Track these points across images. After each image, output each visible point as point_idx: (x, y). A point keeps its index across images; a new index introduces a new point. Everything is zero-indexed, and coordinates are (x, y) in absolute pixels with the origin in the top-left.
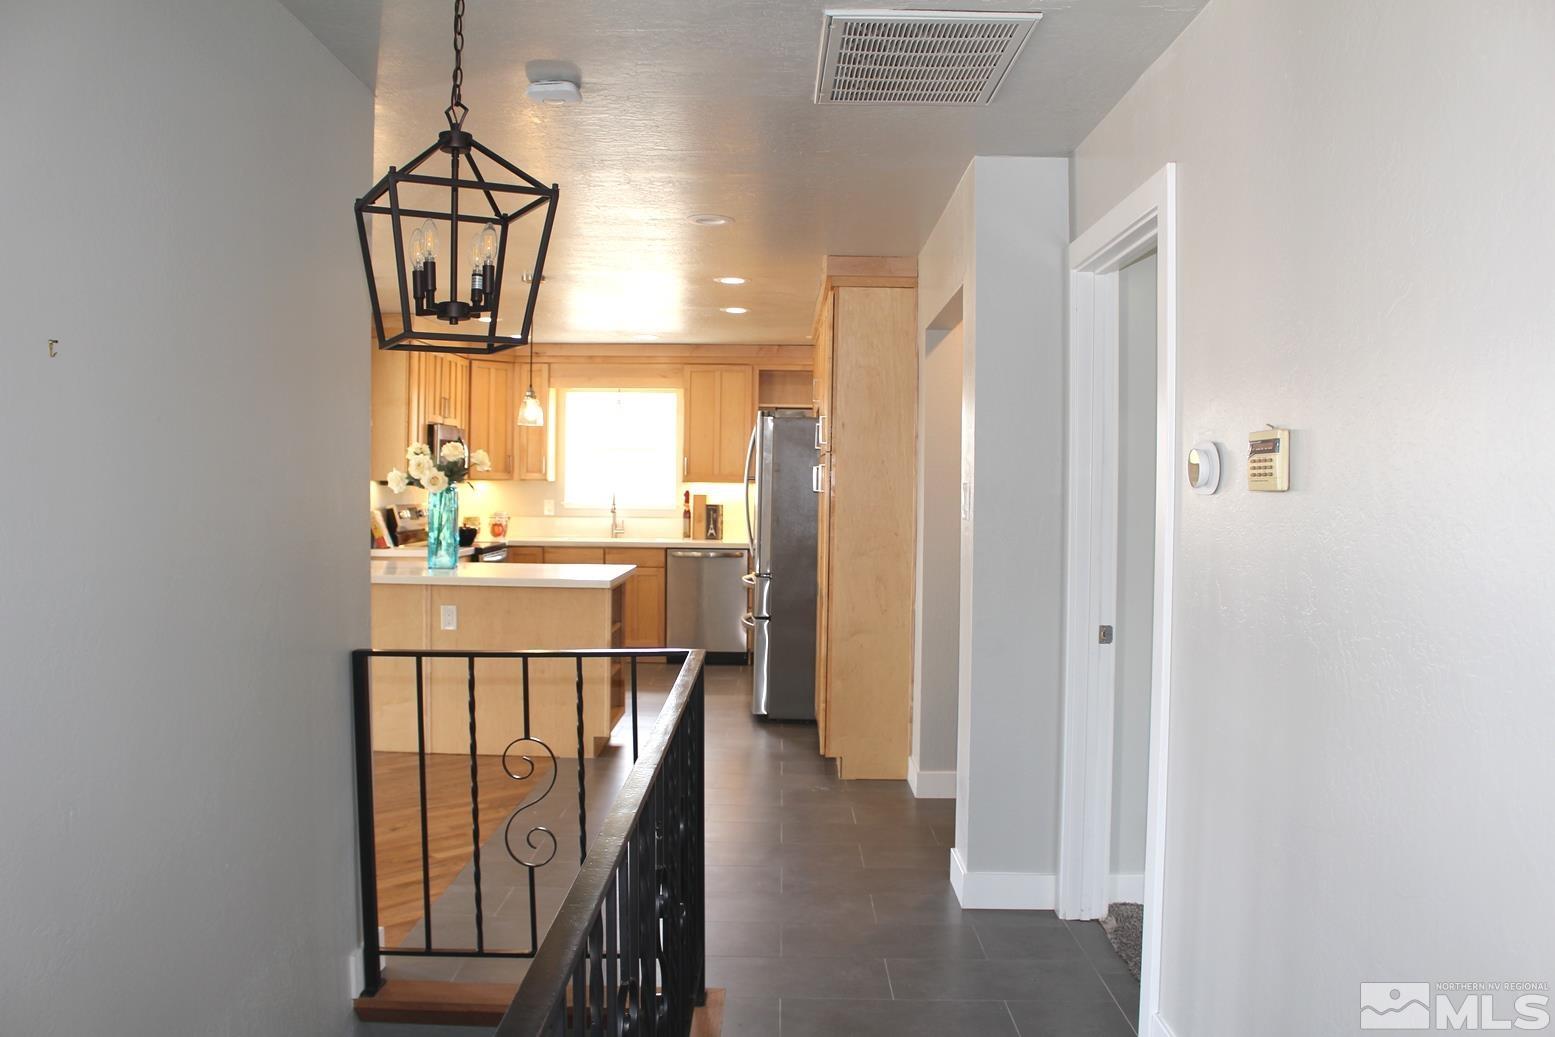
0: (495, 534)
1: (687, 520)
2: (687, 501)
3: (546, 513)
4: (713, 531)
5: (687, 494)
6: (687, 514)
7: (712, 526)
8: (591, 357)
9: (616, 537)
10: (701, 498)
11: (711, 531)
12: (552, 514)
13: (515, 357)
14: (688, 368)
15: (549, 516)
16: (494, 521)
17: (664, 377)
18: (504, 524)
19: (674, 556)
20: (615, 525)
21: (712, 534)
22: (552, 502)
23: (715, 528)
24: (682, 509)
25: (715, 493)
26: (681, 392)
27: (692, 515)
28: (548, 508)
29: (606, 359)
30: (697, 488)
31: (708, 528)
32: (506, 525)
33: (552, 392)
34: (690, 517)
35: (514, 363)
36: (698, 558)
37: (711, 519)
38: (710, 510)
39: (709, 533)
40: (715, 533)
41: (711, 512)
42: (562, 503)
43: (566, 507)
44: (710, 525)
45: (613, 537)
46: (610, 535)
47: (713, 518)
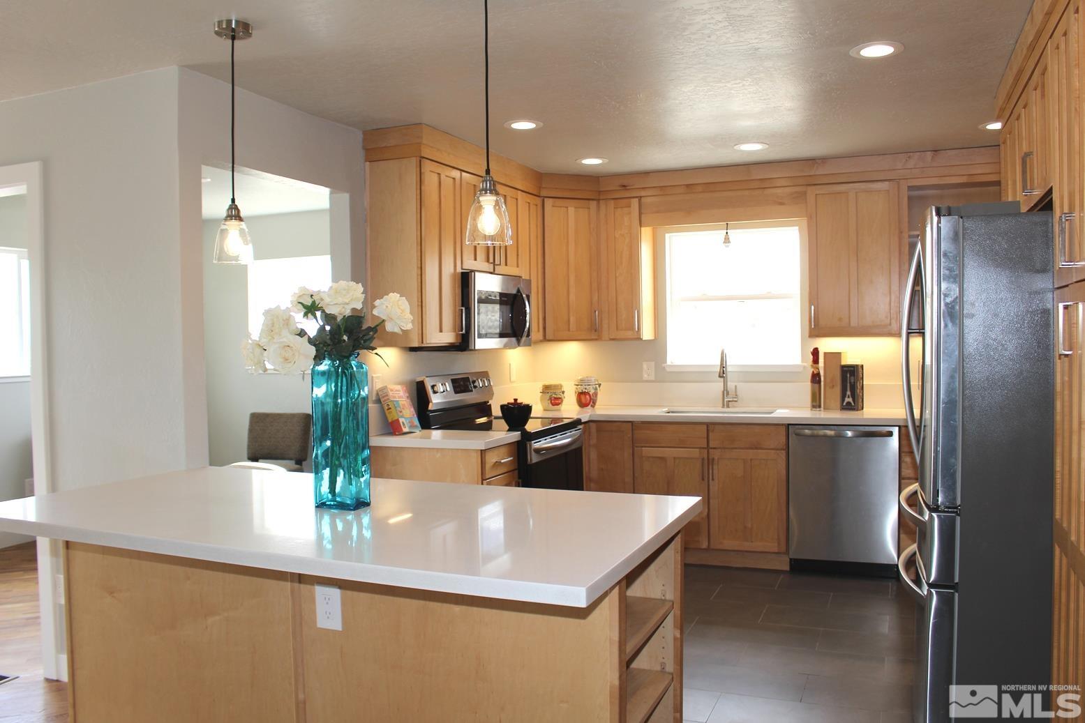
0: (582, 404)
1: (817, 385)
2: (816, 361)
3: (645, 376)
4: (850, 400)
5: (815, 353)
6: (816, 378)
7: (848, 393)
8: (688, 186)
9: (728, 407)
10: (834, 357)
11: (847, 400)
12: (652, 378)
13: (600, 192)
14: (812, 192)
15: (647, 381)
16: (580, 389)
17: (781, 204)
18: (592, 392)
19: (797, 435)
20: (726, 392)
21: (849, 403)
22: (653, 364)
23: (853, 396)
24: (810, 371)
25: (852, 350)
26: (804, 221)
27: (822, 379)
28: (648, 370)
29: (709, 187)
30: (827, 345)
31: (843, 396)
32: (596, 394)
33: (646, 233)
34: (819, 382)
35: (598, 200)
36: (830, 437)
37: (848, 384)
38: (846, 372)
39: (845, 404)
40: (853, 404)
41: (848, 375)
42: (663, 365)
43: (668, 370)
44: (846, 390)
45: (723, 406)
46: (720, 404)
47: (850, 383)
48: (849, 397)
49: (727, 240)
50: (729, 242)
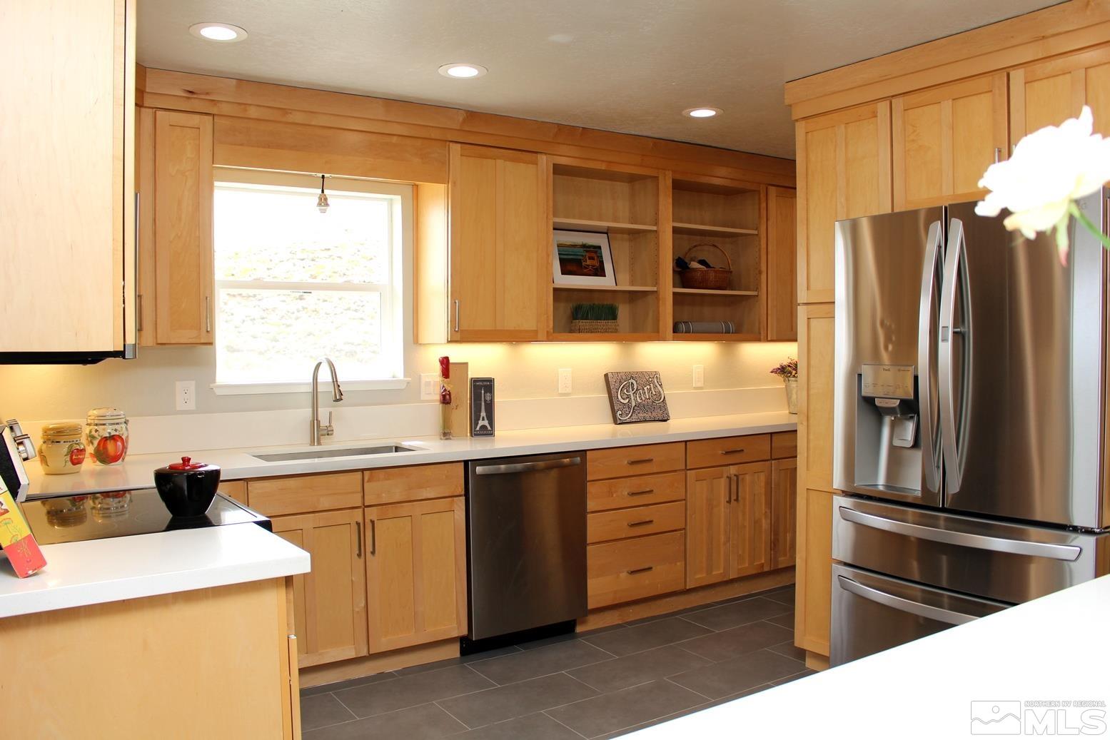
1: (447, 407)
2: (446, 374)
3: (180, 405)
4: (486, 423)
5: (446, 363)
6: (446, 399)
7: (483, 414)
9: (319, 443)
11: (481, 423)
12: (192, 406)
15: (183, 412)
20: (316, 422)
21: (484, 427)
22: (193, 384)
23: (490, 417)
28: (184, 395)
31: (476, 419)
34: (451, 402)
37: (483, 404)
38: (480, 387)
39: (478, 428)
40: (489, 428)
41: (483, 392)
42: (212, 385)
43: (218, 392)
44: (480, 412)
45: (312, 443)
46: (308, 440)
47: (485, 401)
48: (483, 419)
49: (323, 201)
50: (327, 205)
